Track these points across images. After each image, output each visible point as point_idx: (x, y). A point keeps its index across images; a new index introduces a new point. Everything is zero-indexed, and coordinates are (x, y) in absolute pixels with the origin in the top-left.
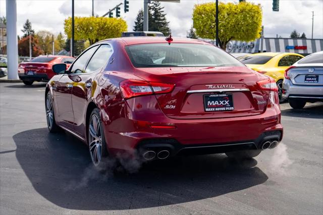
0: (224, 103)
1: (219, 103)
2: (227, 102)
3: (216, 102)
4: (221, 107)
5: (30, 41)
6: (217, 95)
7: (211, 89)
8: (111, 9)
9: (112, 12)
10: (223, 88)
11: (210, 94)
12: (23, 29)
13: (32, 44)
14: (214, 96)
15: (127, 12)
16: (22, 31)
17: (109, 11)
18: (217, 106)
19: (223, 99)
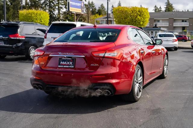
0: (70, 63)
1: (67, 63)
2: (71, 63)
3: (66, 62)
6: (66, 59)
11: (62, 58)
18: (65, 65)
19: (69, 61)
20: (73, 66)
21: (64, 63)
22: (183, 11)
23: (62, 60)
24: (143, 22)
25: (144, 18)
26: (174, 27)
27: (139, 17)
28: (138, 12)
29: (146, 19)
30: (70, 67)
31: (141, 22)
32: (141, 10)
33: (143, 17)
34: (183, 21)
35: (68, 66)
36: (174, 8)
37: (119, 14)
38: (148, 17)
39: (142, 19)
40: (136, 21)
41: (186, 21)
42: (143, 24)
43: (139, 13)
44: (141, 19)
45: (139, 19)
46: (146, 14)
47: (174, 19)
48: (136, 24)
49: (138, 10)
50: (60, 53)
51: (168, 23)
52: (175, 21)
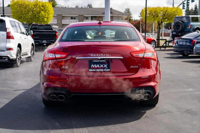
0: (104, 66)
1: (100, 66)
2: (105, 66)
3: (98, 65)
4: (101, 69)
5: (141, 22)
6: (99, 61)
7: (92, 56)
8: (183, 1)
9: (184, 2)
10: (101, 56)
11: (93, 60)
12: (140, 15)
13: (142, 24)
14: (96, 61)
15: (193, 2)
16: (139, 16)
17: (182, 2)
18: (98, 68)
19: (102, 63)
20: (108, 69)
21: (96, 66)
22: (66, 7)
23: (92, 63)
24: (47, 18)
25: (49, 14)
26: (63, 25)
27: (42, 12)
28: (41, 7)
29: (50, 15)
30: (105, 70)
31: (46, 18)
32: (45, 5)
33: (47, 13)
34: (72, 18)
35: (102, 69)
36: (57, 3)
37: (19, 8)
38: (52, 13)
39: (47, 14)
40: (39, 17)
41: (75, 19)
42: (47, 21)
43: (43, 8)
44: (45, 15)
45: (42, 14)
46: (50, 9)
47: (63, 15)
48: (40, 20)
49: (41, 4)
50: (92, 55)
51: (56, 20)
52: (63, 17)
